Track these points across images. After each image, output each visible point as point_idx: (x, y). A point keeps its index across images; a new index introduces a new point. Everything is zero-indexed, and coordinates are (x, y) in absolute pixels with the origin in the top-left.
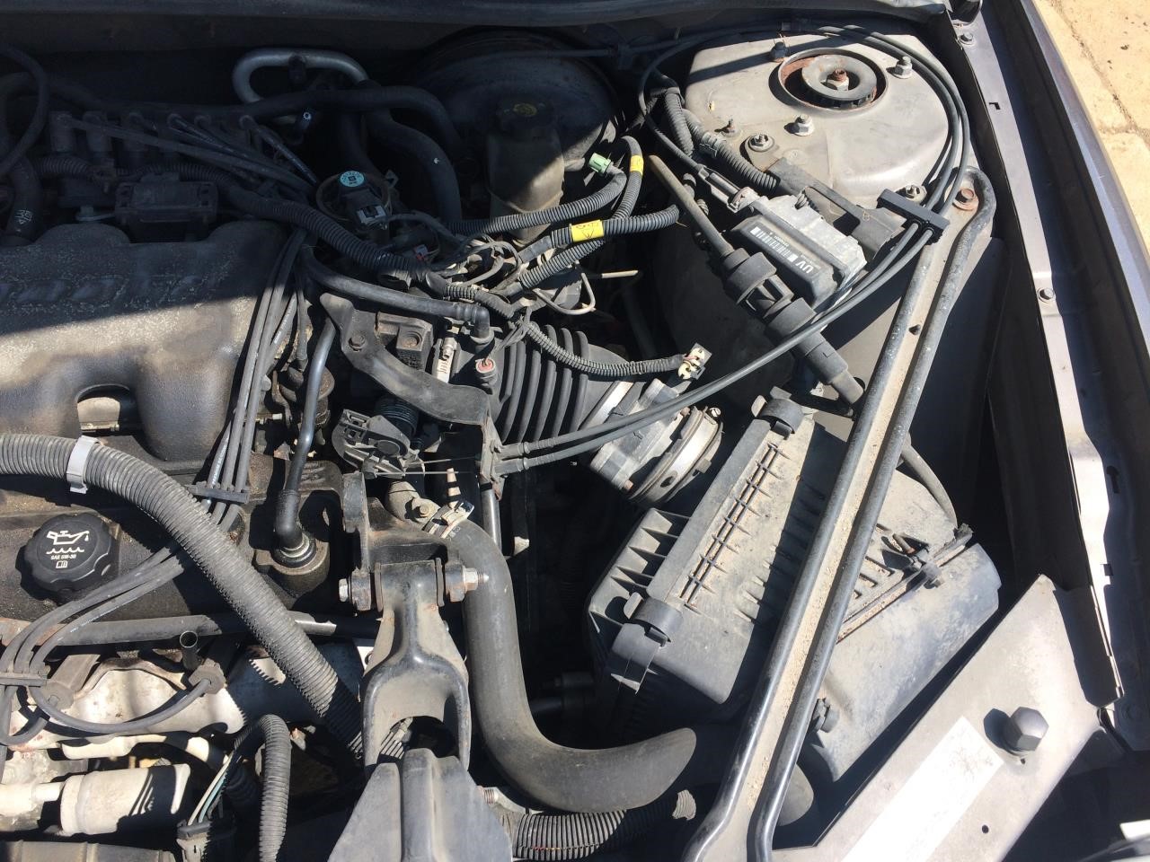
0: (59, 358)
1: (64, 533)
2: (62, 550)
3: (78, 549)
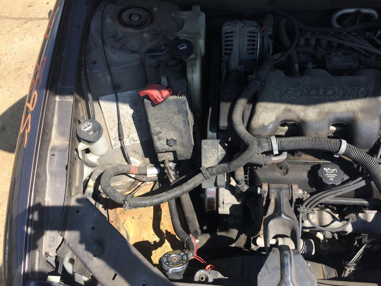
0: (327, 113)
1: (329, 169)
2: (330, 174)
3: (335, 175)
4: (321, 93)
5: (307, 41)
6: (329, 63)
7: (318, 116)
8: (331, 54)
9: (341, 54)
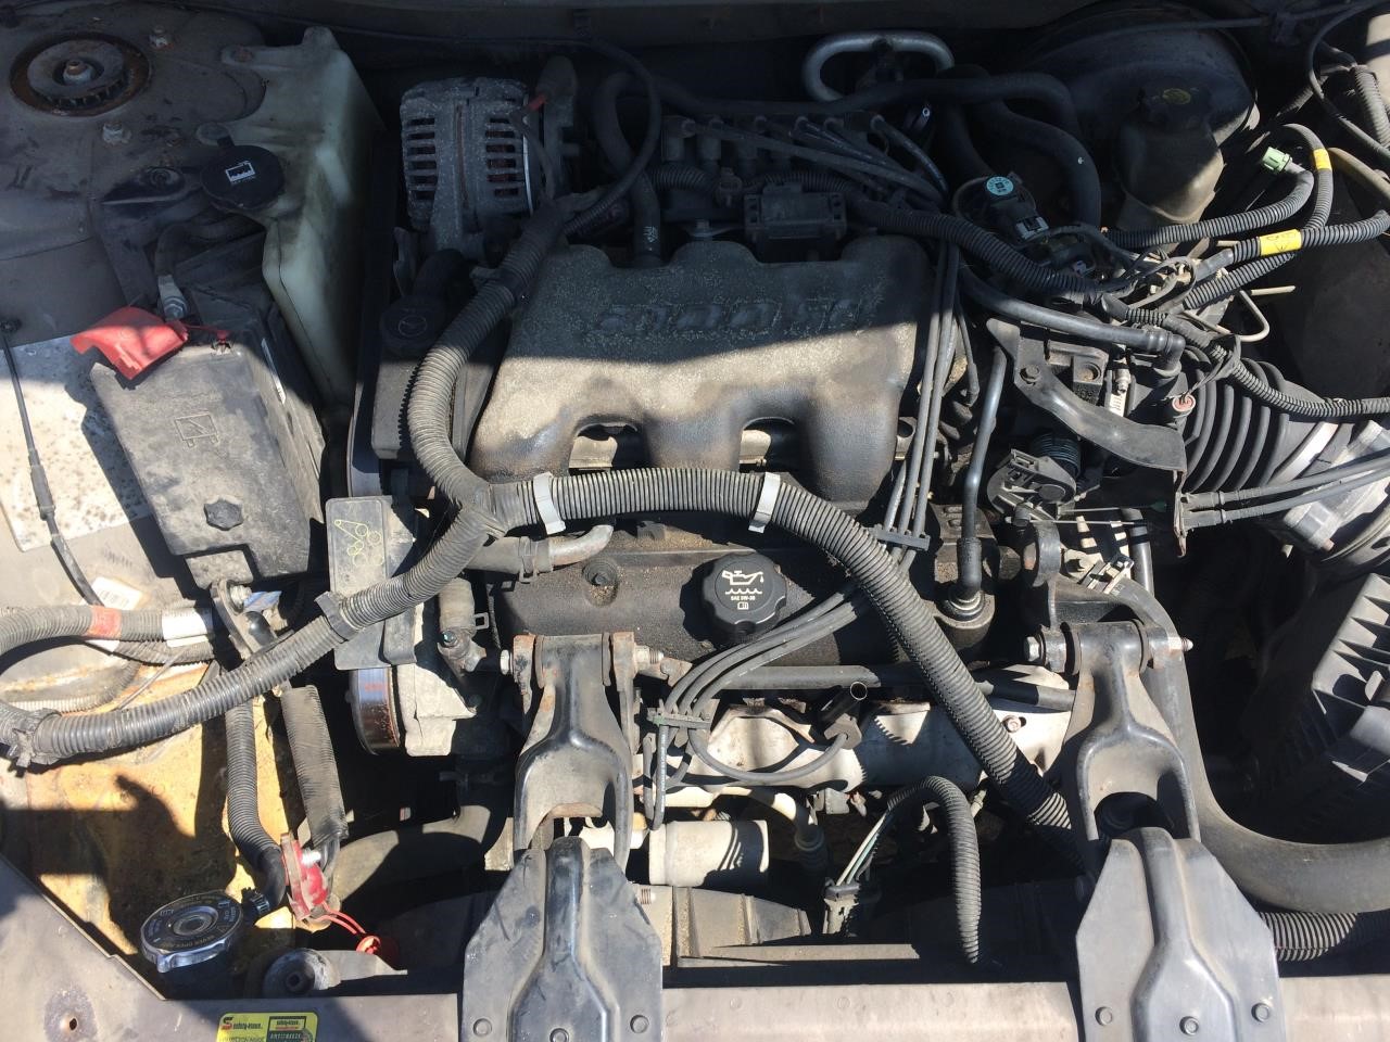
0: (728, 389)
1: (738, 573)
2: (740, 591)
3: (756, 591)
4: (711, 322)
5: (692, 144)
6: (754, 221)
7: (695, 398)
8: (765, 191)
9: (796, 188)
